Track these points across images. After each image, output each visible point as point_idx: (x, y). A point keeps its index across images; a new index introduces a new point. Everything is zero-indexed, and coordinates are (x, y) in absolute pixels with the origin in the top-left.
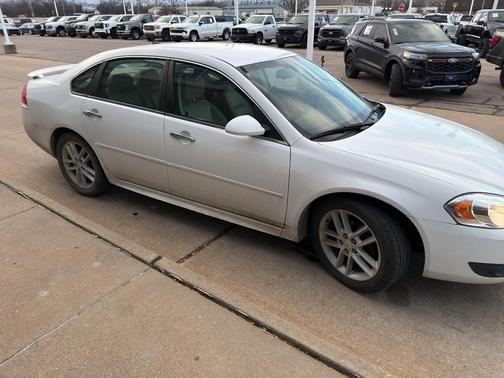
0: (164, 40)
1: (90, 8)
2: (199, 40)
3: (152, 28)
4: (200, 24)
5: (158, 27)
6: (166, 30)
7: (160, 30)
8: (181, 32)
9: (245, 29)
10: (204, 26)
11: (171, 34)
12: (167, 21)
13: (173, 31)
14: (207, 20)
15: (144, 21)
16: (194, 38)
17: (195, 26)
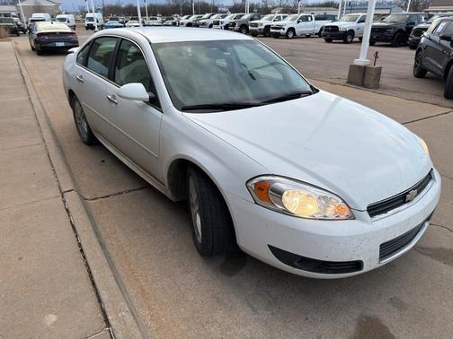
0: (265, 36)
1: (224, 10)
2: (295, 36)
3: (256, 25)
4: (298, 22)
5: (261, 25)
6: (268, 27)
7: (263, 27)
8: (279, 29)
9: (337, 27)
10: (302, 24)
11: (271, 30)
12: (270, 19)
13: (273, 28)
14: (305, 19)
15: (252, 19)
16: (291, 35)
17: (294, 24)
